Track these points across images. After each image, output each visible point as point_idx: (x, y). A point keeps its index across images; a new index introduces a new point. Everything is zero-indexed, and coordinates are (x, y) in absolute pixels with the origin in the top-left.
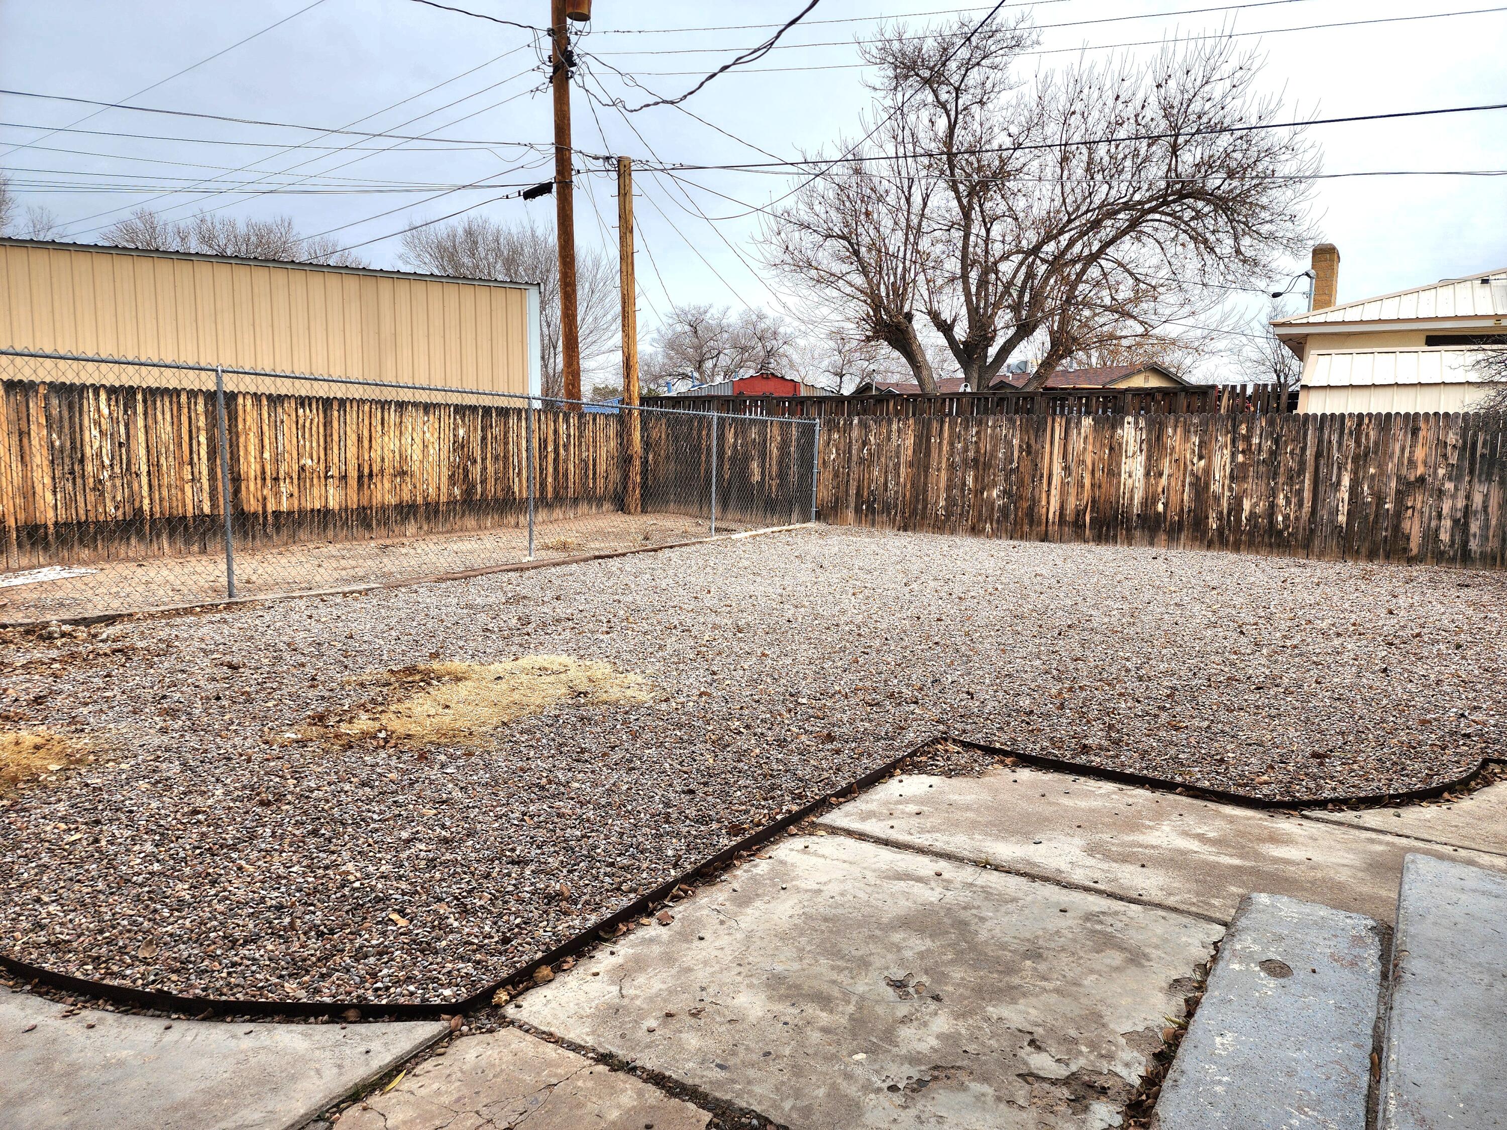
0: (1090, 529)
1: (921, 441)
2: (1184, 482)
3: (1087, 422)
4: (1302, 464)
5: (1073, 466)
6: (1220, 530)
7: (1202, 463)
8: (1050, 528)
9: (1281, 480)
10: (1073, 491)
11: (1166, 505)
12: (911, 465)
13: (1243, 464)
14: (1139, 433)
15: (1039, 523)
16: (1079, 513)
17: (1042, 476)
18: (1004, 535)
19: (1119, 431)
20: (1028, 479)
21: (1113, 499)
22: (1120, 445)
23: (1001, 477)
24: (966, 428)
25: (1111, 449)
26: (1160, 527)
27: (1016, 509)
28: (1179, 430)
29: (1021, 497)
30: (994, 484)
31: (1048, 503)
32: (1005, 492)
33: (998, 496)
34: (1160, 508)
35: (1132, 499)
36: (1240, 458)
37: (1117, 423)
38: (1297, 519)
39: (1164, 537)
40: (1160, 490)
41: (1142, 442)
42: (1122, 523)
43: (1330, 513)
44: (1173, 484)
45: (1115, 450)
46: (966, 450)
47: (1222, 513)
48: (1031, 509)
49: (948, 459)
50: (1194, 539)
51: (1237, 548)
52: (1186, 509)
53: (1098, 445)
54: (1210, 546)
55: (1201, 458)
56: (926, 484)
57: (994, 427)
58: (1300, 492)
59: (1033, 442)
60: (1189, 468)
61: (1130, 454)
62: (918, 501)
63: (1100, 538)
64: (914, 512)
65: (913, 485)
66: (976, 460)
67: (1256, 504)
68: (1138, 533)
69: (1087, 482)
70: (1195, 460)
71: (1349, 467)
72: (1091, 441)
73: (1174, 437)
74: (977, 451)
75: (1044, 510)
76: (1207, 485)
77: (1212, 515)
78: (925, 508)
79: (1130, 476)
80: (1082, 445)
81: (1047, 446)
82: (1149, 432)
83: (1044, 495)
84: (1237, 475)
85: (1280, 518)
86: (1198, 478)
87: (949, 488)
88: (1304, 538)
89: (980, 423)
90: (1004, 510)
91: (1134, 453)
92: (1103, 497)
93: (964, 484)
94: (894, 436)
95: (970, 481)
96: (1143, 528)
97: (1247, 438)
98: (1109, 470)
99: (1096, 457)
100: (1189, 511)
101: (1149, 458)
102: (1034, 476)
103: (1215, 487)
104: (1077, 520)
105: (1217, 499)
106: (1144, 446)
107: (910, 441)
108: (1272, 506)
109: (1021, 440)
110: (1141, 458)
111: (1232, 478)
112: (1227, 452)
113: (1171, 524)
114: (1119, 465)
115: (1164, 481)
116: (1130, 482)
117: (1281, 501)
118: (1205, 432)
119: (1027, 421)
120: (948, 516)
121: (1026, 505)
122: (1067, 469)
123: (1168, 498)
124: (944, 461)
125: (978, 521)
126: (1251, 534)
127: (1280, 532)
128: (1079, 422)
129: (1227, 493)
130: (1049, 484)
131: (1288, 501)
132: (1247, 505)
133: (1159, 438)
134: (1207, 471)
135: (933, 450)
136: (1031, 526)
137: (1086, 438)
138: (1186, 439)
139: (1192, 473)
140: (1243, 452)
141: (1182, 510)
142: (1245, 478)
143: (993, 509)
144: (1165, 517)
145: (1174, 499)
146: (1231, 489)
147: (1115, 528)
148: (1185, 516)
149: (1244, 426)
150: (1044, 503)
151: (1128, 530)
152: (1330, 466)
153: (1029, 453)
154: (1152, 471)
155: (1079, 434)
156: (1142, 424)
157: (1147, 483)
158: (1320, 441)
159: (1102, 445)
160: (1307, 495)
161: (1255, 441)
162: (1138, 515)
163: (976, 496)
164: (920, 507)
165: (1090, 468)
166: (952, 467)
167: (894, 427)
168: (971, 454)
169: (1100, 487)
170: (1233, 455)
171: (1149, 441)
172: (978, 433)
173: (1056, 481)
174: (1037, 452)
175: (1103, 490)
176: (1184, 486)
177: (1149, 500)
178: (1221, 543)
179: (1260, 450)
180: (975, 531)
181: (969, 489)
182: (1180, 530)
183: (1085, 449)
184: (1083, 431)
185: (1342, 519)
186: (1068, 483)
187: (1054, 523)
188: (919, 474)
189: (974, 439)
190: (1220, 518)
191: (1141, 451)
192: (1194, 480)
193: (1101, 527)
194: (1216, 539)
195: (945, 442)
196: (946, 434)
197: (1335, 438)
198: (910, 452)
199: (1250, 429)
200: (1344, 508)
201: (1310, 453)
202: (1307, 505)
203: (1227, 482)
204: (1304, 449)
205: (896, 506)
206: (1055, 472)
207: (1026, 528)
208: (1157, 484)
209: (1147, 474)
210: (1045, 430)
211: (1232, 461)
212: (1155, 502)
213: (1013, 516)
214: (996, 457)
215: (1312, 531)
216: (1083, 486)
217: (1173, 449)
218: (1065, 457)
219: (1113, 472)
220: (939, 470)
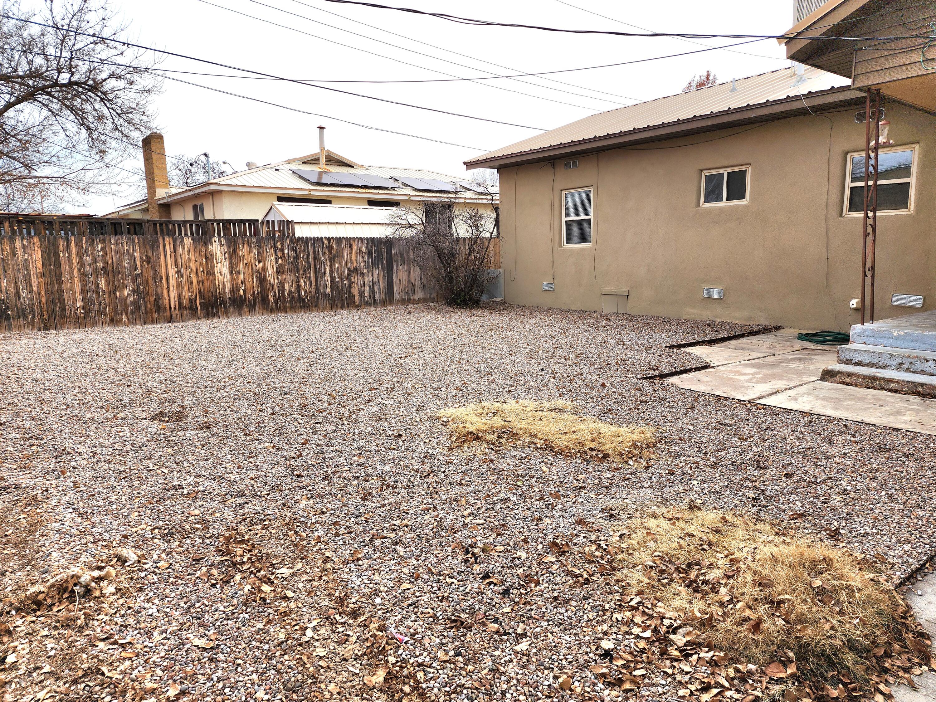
0: (201, 310)
1: (49, 256)
2: (252, 276)
3: (188, 241)
4: (309, 263)
5: (183, 270)
7: (261, 264)
8: (173, 313)
9: (301, 272)
10: (186, 287)
11: (245, 291)
12: (43, 275)
13: (281, 265)
14: (222, 248)
15: (165, 311)
16: (192, 301)
17: (161, 278)
18: (138, 322)
19: (210, 247)
20: (151, 281)
21: (213, 290)
22: (212, 255)
23: (129, 280)
24: (92, 245)
26: (243, 304)
27: (145, 302)
28: (245, 246)
29: (148, 294)
30: (125, 286)
31: (169, 296)
32: (134, 291)
33: (129, 295)
34: (242, 292)
35: (224, 288)
36: (280, 261)
38: (310, 292)
39: (246, 310)
40: (240, 282)
41: (225, 253)
42: (221, 304)
43: (324, 288)
44: (247, 278)
45: (209, 258)
46: (95, 261)
47: (275, 292)
48: (157, 301)
49: (79, 270)
50: (263, 308)
52: (256, 292)
53: (198, 256)
54: (272, 311)
55: (259, 262)
56: (61, 290)
57: (117, 244)
58: (310, 278)
59: (150, 254)
60: (254, 268)
61: (219, 261)
62: (54, 304)
63: (208, 316)
64: (52, 314)
65: (47, 292)
66: (105, 270)
67: (291, 286)
68: (231, 310)
69: (194, 280)
70: (257, 263)
71: (328, 264)
72: (193, 253)
73: (243, 250)
74: (105, 262)
75: (167, 301)
76: (265, 277)
77: (271, 294)
78: (63, 309)
79: (221, 275)
80: (187, 256)
81: (162, 257)
82: (229, 247)
83: (165, 292)
85: (303, 293)
86: (260, 274)
87: (84, 292)
88: (315, 302)
89: (104, 241)
90: (136, 304)
91: (222, 260)
92: (206, 289)
93: (98, 288)
94: (19, 252)
95: (102, 284)
96: (234, 306)
97: (282, 250)
98: (207, 272)
99: (198, 264)
100: (258, 293)
101: (231, 263)
102: (155, 279)
103: (270, 278)
104: (191, 306)
105: (272, 285)
106: (227, 256)
107: (38, 256)
108: (299, 286)
109: (141, 253)
110: (226, 263)
111: (278, 272)
112: (273, 258)
113: (249, 302)
114: (213, 268)
116: (221, 278)
117: (302, 283)
118: (260, 246)
119: (144, 240)
120: (87, 313)
121: (152, 299)
122: (179, 272)
123: (245, 286)
124: (76, 270)
125: (115, 315)
126: (291, 302)
127: (304, 300)
128: (182, 241)
129: (276, 281)
130: (168, 283)
131: (305, 284)
132: (287, 287)
134: (264, 269)
135: (63, 262)
136: (159, 313)
137: (189, 251)
138: (250, 251)
139: (256, 271)
140: (281, 258)
141: (254, 292)
142: (284, 272)
143: (126, 304)
144: (245, 298)
145: (249, 287)
146: (278, 279)
147: (217, 307)
148: (256, 296)
149: (279, 243)
150: (166, 296)
151: (225, 308)
152: (320, 264)
153: (149, 262)
155: (184, 248)
156: (224, 242)
157: (232, 280)
158: (314, 251)
159: (201, 256)
160: (313, 279)
161: (286, 251)
162: (230, 298)
163: (110, 296)
164: (58, 309)
165: (195, 271)
166: (83, 275)
167: (18, 243)
168: (100, 265)
169: (203, 282)
170: (276, 259)
171: (229, 252)
172: (102, 249)
173: (172, 281)
174: (155, 262)
175: (206, 284)
176: (253, 279)
177: (235, 289)
178: (277, 309)
179: (289, 257)
180: (114, 322)
181: (103, 291)
182: (255, 304)
183: (189, 258)
185: (329, 290)
186: (181, 281)
187: (175, 309)
188: (52, 283)
189: (101, 253)
190: (275, 295)
191: (225, 259)
192: (258, 275)
193: (208, 308)
194: (274, 307)
195: (74, 256)
196: (74, 250)
197: (320, 249)
198: (40, 265)
199: (282, 245)
200: (329, 285)
201: (311, 257)
202: (314, 284)
203: (275, 275)
204: (308, 255)
205: (33, 310)
206: (170, 275)
207: (155, 315)
208: (237, 278)
209: (231, 273)
210: (158, 246)
211: (277, 263)
212: (238, 290)
213: (143, 308)
214: (122, 266)
215: (318, 298)
216: (192, 283)
217: (244, 257)
218: (176, 264)
219: (210, 273)
220: (72, 278)
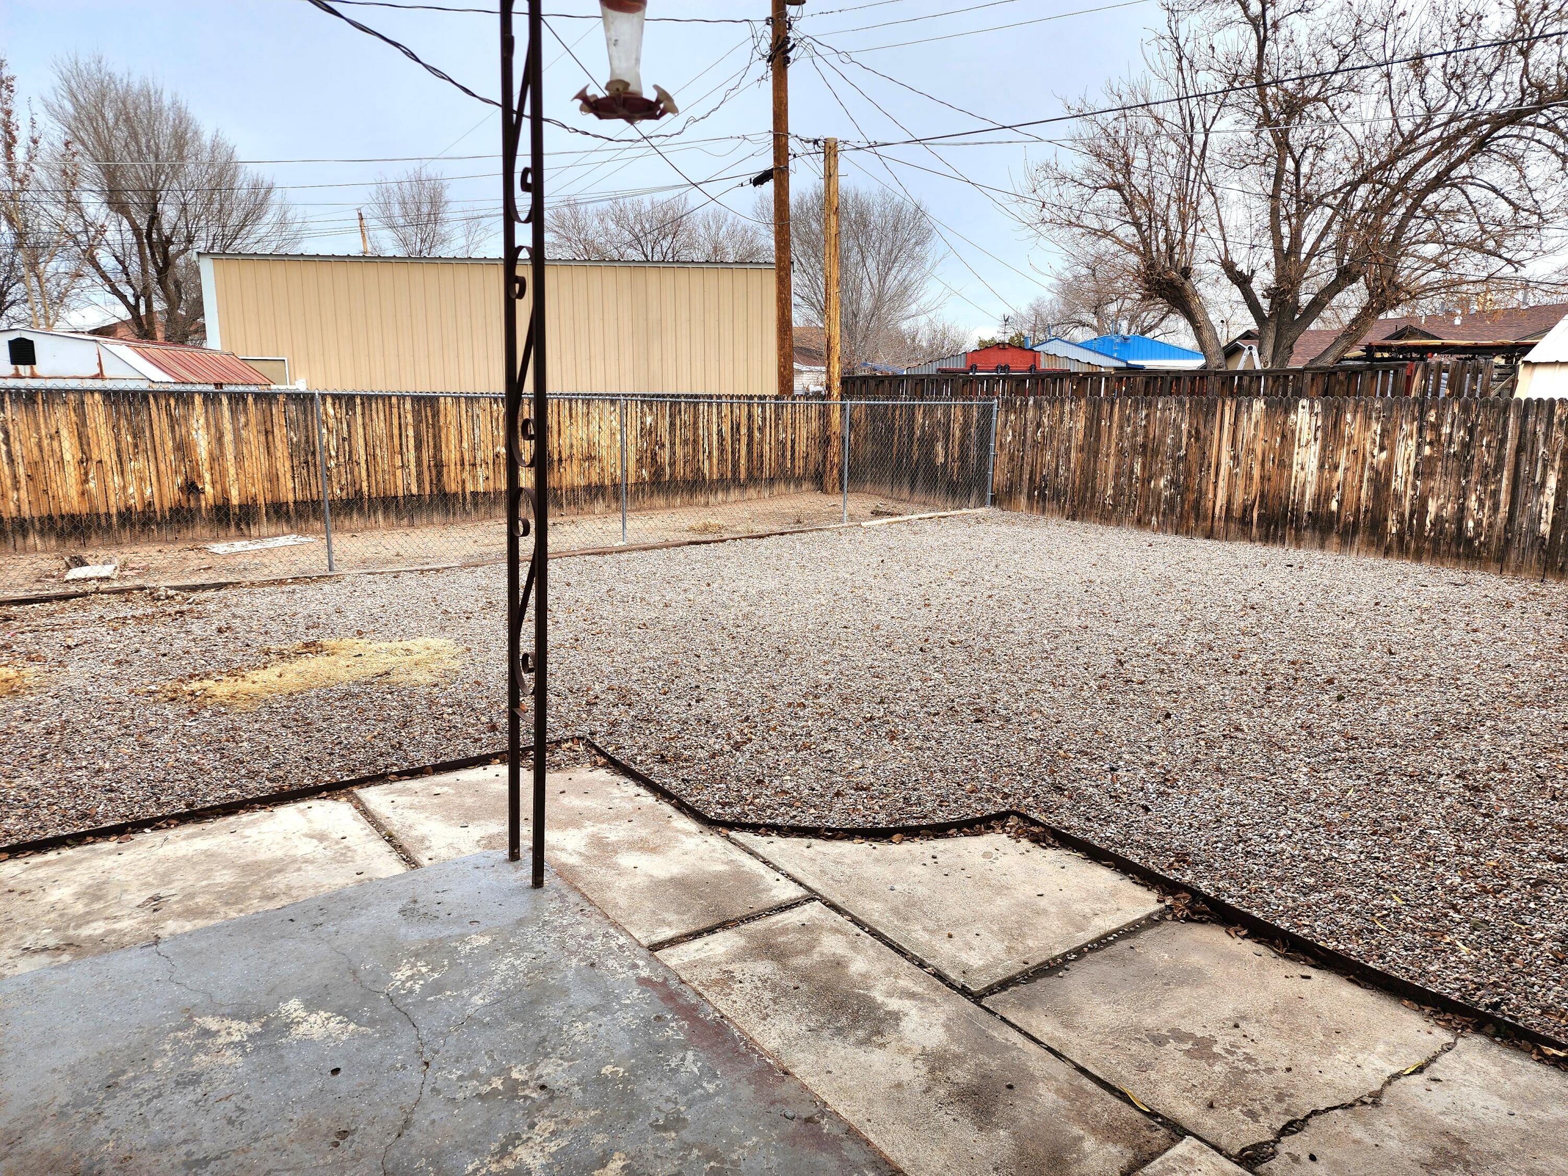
0: (1258, 527)
1: (1092, 424)
2: (1361, 476)
3: (1259, 405)
4: (1500, 459)
5: (1242, 455)
6: (1400, 535)
7: (1384, 455)
8: (1216, 524)
9: (1474, 478)
10: (1241, 483)
11: (1340, 503)
12: (1081, 449)
13: (1430, 458)
14: (1314, 418)
15: (1205, 519)
16: (1247, 509)
17: (1209, 466)
18: (1169, 529)
19: (1293, 416)
20: (1195, 468)
21: (1283, 494)
22: (1293, 432)
23: (1168, 466)
24: (1136, 411)
25: (1283, 437)
26: (1332, 528)
27: (1183, 501)
28: (1358, 416)
29: (1187, 488)
30: (1162, 474)
31: (1215, 496)
32: (1172, 482)
33: (1165, 486)
34: (1334, 506)
35: (1303, 494)
36: (1427, 450)
37: (1289, 408)
38: (1490, 525)
39: (1335, 539)
40: (1335, 485)
41: (1316, 430)
42: (1292, 521)
43: (1531, 521)
44: (1349, 479)
45: (1287, 438)
46: (1135, 435)
47: (1403, 515)
48: (1197, 502)
49: (1117, 444)
50: (1370, 544)
51: (1418, 556)
52: (1363, 509)
53: (1269, 433)
54: (1387, 553)
55: (1382, 449)
56: (1095, 471)
57: (1163, 410)
58: (1495, 494)
59: (1201, 428)
60: (1369, 460)
61: (1303, 442)
62: (1087, 488)
63: (1268, 537)
64: (1082, 501)
65: (1082, 471)
66: (1144, 446)
67: (1442, 507)
68: (1307, 534)
69: (1256, 473)
70: (1376, 452)
71: (1557, 465)
72: (1262, 427)
73: (1352, 424)
74: (1146, 436)
75: (1211, 503)
76: (1388, 482)
77: (1392, 517)
78: (1093, 496)
79: (1302, 469)
80: (1253, 432)
81: (1216, 432)
82: (1325, 418)
83: (1211, 487)
84: (1423, 470)
85: (1471, 524)
86: (1378, 473)
87: (1117, 476)
88: (1498, 549)
89: (1149, 405)
90: (1171, 502)
91: (1308, 442)
92: (1272, 491)
93: (1132, 471)
94: (1066, 418)
95: (1138, 468)
96: (1314, 529)
97: (1436, 427)
98: (1279, 461)
99: (1267, 446)
100: (1366, 511)
101: (1324, 448)
102: (1201, 465)
103: (1397, 484)
104: (1244, 516)
105: (1398, 498)
106: (1319, 434)
107: (1081, 424)
108: (1462, 509)
109: (1191, 425)
110: (1316, 448)
111: (1417, 474)
112: (1412, 443)
113: (1345, 525)
114: (1291, 455)
115: (1339, 475)
116: (1302, 475)
117: (1473, 503)
118: (1388, 419)
119: (1197, 404)
120: (1115, 507)
121: (1192, 497)
122: (1235, 458)
123: (1343, 495)
124: (1113, 446)
125: (1145, 513)
126: (1435, 541)
127: (1470, 541)
128: (1250, 406)
129: (1410, 492)
130: (1217, 474)
131: (1481, 504)
132: (1432, 506)
133: (1335, 425)
134: (1389, 465)
135: (1103, 433)
136: (1197, 521)
137: (1257, 423)
138: (1367, 427)
139: (1372, 467)
140: (1431, 443)
141: (1358, 509)
142: (1432, 475)
143: (1159, 500)
144: (1339, 518)
145: (1351, 496)
146: (1415, 487)
147: (1284, 526)
148: (1362, 517)
149: (1433, 413)
150: (1211, 496)
151: (1298, 530)
152: (1533, 463)
153: (1197, 439)
154: (1327, 463)
155: (1250, 419)
156: (1318, 408)
157: (1320, 477)
158: (1522, 433)
159: (1274, 433)
160: (1504, 497)
161: (1446, 430)
162: (1309, 514)
163: (1143, 485)
164: (1088, 495)
165: (1260, 458)
166: (1121, 452)
167: (1067, 408)
168: (1140, 439)
169: (1269, 479)
170: (1419, 446)
171: (1324, 427)
172: (1147, 416)
173: (1224, 472)
174: (1205, 439)
175: (1273, 484)
176: (1361, 482)
177: (1323, 497)
178: (1400, 550)
179: (1451, 441)
180: (1141, 523)
181: (1137, 478)
182: (1355, 532)
183: (1255, 436)
184: (1253, 416)
185: (1545, 528)
186: (1236, 474)
187: (1220, 518)
188: (1089, 460)
189: (1144, 423)
190: (1401, 521)
191: (1316, 440)
192: (1373, 475)
193: (1269, 526)
194: (1395, 545)
195: (1115, 425)
196: (1116, 417)
197: (1541, 429)
198: (1081, 436)
199: (1440, 417)
200: (1548, 515)
201: (1510, 446)
202: (1504, 509)
203: (1411, 478)
204: (1503, 442)
205: (1066, 493)
206: (1223, 462)
207: (1192, 523)
208: (1331, 478)
209: (1321, 467)
210: (1214, 415)
211: (1417, 454)
212: (1328, 500)
213: (1179, 509)
214: (1164, 443)
215: (1508, 542)
216: (1251, 479)
217: (1351, 438)
218: (1233, 444)
219: (1284, 464)
220: (1108, 456)
